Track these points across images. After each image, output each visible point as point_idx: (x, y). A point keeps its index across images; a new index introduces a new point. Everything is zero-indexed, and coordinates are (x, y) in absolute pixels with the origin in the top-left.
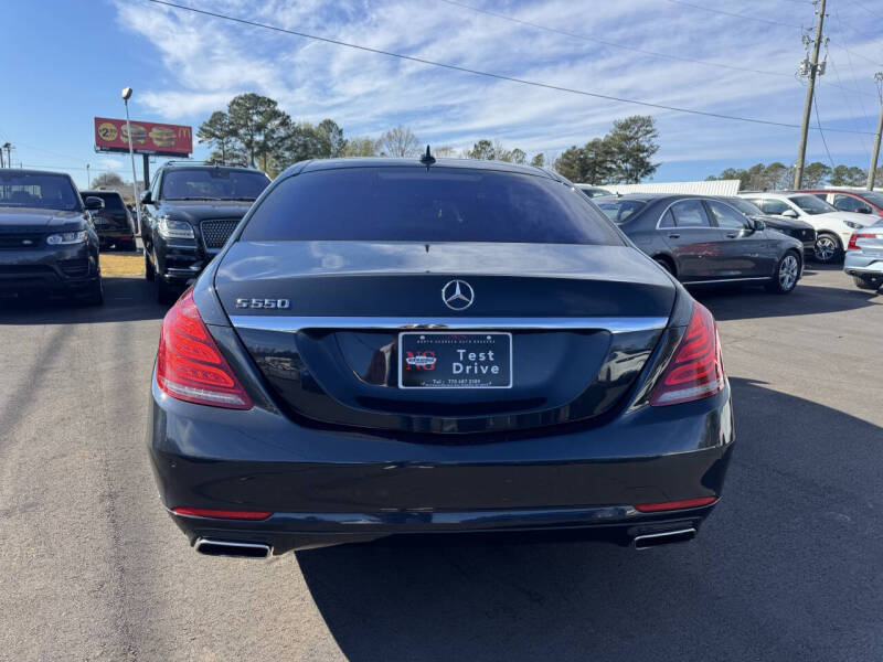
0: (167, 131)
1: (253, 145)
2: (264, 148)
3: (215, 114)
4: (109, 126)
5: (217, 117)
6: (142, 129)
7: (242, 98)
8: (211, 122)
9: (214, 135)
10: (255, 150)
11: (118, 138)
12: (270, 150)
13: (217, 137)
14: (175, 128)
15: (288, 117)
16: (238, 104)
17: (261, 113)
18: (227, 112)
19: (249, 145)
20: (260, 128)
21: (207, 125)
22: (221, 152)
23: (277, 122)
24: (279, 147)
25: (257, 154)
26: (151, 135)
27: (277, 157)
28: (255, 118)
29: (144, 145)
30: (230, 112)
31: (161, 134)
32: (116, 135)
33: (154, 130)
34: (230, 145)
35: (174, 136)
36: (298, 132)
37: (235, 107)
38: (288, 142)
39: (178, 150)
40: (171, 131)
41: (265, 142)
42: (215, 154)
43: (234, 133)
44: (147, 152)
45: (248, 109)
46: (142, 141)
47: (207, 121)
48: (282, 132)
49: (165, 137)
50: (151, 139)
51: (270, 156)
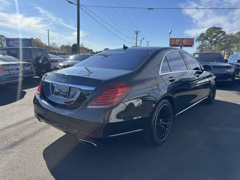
0: (187, 40)
1: (212, 42)
2: (215, 42)
3: (202, 34)
4: (174, 40)
5: (202, 35)
6: (181, 40)
7: (210, 29)
8: (200, 36)
9: (200, 40)
10: (212, 43)
11: (175, 43)
12: (217, 43)
13: (201, 40)
14: (190, 39)
15: (225, 32)
16: (209, 30)
17: (216, 32)
18: (205, 33)
19: (211, 42)
20: (215, 37)
21: (199, 37)
22: (202, 45)
23: (221, 34)
24: (221, 42)
25: (213, 44)
26: (183, 41)
27: (219, 45)
28: (214, 34)
29: (181, 44)
30: (206, 33)
31: (186, 41)
32: (174, 42)
33: (184, 40)
34: (205, 42)
35: (189, 41)
36: (228, 36)
37: (208, 31)
38: (224, 40)
39: (190, 45)
40: (189, 40)
41: (216, 40)
42: (200, 45)
43: (207, 39)
44: (181, 46)
45: (212, 31)
46: (181, 43)
47: (199, 36)
48: (222, 37)
49: (187, 42)
50: (183, 42)
51: (217, 44)
